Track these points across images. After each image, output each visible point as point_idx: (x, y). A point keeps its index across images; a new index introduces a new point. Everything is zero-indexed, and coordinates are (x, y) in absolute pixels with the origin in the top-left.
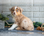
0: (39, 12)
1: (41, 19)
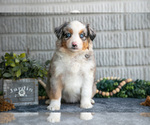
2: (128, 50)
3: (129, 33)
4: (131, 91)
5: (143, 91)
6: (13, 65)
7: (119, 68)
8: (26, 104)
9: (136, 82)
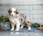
0: (37, 15)
1: (39, 20)
2: (33, 15)
3: (34, 11)
4: (34, 26)
5: (37, 26)
6: (3, 19)
7: (31, 20)
8: (7, 29)
9: (35, 23)
